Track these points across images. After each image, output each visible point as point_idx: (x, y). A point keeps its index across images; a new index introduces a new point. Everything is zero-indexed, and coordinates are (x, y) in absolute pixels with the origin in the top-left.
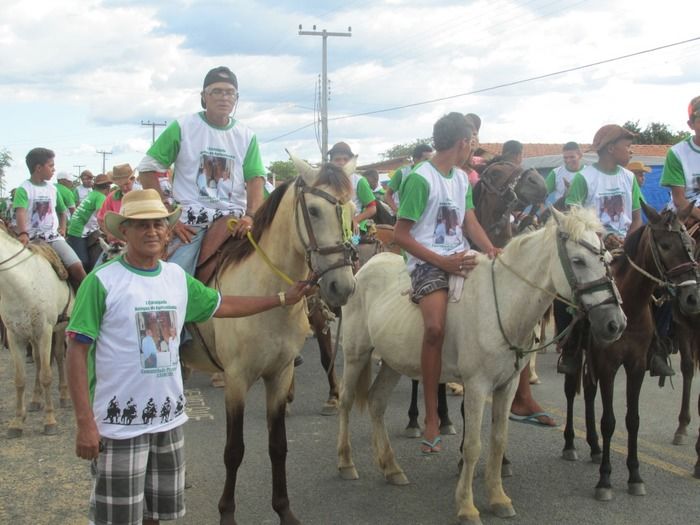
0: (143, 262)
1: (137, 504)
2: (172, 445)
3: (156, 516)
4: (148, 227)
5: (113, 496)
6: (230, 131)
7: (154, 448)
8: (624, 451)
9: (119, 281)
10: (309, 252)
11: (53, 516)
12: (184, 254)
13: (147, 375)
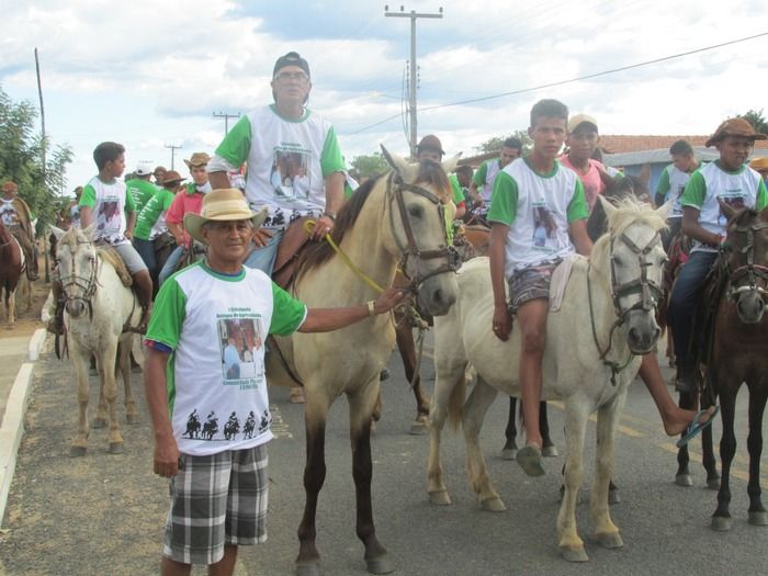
0: (226, 266)
1: (218, 526)
2: (255, 464)
3: (234, 540)
4: (231, 228)
5: (192, 517)
6: (305, 123)
7: (236, 466)
8: (745, 476)
9: (200, 286)
10: (406, 256)
11: (120, 541)
12: (259, 259)
13: (229, 386)
